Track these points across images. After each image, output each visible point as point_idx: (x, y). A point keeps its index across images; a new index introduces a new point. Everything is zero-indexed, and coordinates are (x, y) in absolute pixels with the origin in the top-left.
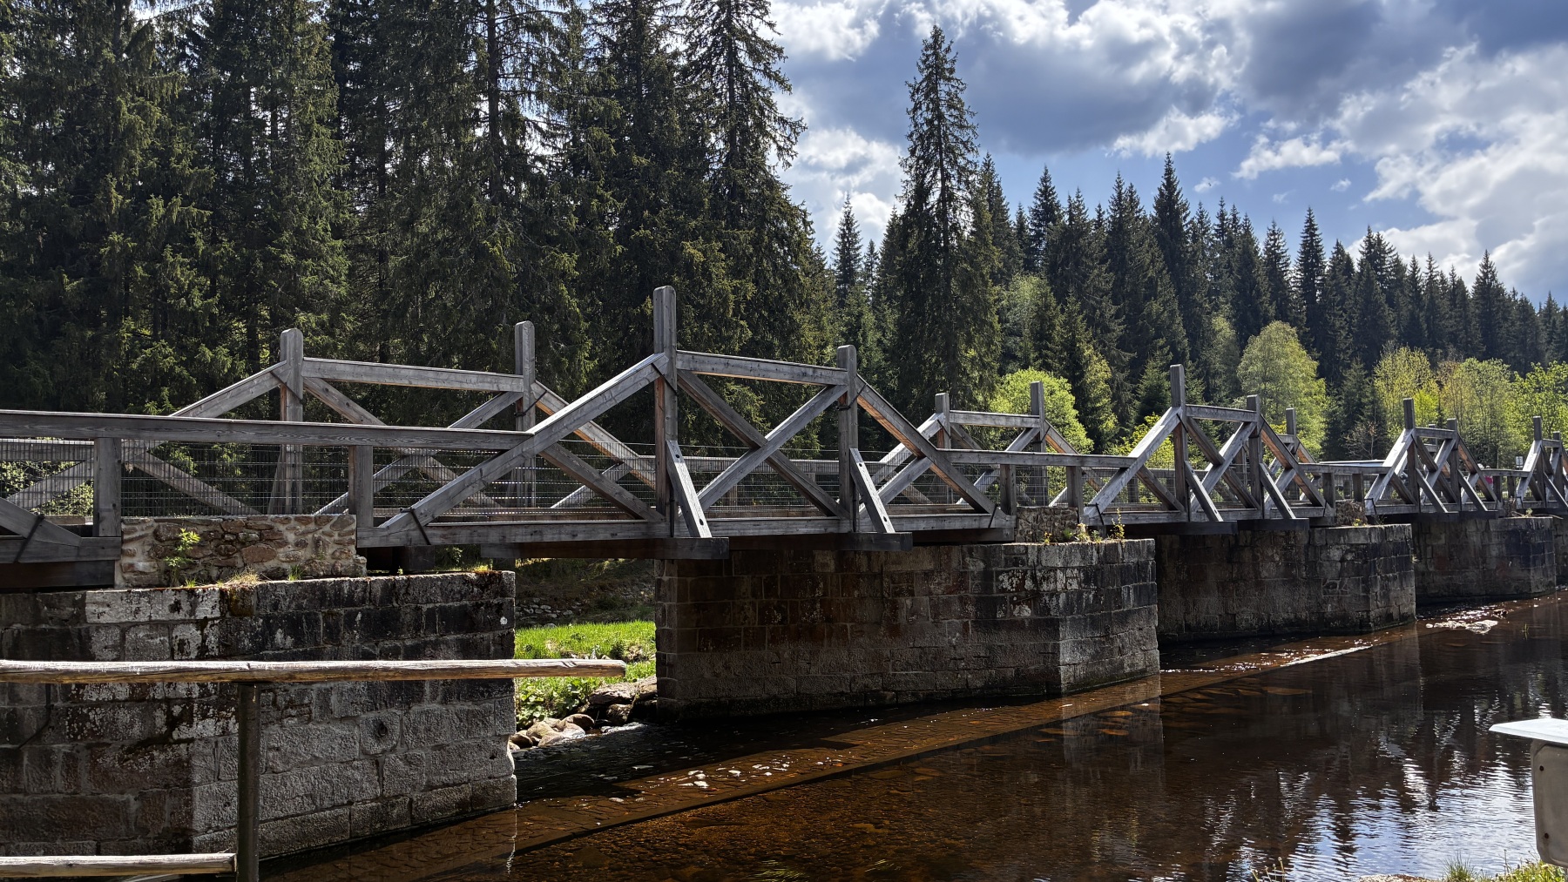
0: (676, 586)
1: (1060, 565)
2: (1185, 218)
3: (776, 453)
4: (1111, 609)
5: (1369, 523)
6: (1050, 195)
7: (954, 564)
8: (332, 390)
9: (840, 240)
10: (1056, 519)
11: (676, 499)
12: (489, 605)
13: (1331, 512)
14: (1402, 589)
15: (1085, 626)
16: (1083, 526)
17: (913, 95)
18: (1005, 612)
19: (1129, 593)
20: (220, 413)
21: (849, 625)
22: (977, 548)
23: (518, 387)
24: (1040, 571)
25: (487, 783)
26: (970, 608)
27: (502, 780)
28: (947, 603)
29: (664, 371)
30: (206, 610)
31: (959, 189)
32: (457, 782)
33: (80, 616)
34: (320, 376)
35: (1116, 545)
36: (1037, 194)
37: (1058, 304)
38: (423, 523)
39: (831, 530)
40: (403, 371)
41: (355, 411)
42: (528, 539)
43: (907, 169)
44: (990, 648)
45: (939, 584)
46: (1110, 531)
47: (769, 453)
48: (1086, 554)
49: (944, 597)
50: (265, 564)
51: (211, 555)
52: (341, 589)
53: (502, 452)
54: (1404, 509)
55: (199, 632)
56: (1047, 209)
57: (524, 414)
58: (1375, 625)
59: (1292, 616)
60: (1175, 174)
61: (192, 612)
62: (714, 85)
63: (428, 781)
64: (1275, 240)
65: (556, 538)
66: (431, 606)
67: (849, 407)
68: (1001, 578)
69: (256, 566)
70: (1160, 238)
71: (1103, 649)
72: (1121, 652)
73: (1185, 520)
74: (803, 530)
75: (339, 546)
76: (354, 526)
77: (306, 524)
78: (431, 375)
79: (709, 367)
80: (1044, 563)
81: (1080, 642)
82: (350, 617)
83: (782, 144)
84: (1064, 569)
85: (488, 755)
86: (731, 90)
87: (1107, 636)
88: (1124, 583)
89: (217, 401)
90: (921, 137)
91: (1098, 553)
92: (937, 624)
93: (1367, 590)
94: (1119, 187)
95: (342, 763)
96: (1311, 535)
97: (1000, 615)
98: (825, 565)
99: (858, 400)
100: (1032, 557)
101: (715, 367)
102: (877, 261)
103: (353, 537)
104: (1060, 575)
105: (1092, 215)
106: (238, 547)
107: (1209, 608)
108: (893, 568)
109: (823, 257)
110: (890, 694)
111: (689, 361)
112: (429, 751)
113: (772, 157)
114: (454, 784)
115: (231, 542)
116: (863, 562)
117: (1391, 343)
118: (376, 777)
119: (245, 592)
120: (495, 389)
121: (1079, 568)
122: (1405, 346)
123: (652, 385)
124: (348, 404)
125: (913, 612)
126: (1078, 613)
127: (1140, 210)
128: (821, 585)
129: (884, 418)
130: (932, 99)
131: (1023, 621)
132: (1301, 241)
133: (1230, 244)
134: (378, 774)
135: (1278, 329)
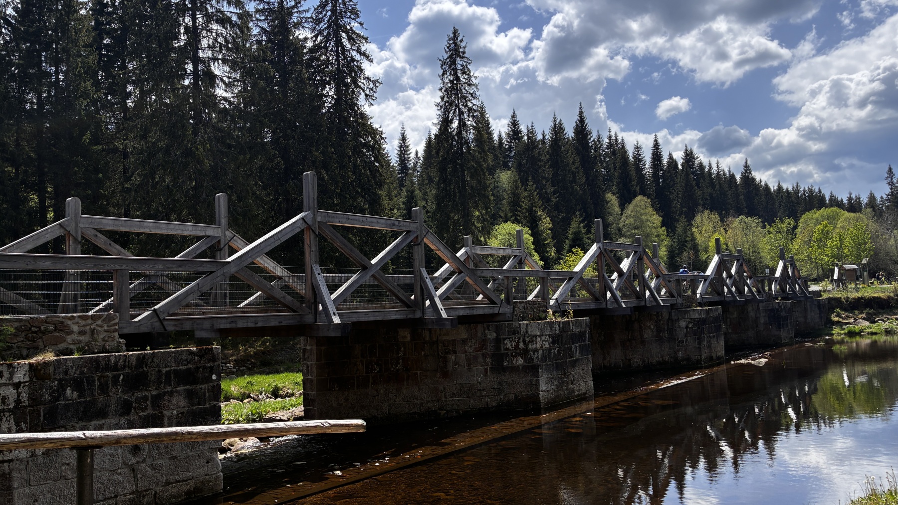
0: (315, 352)
1: (539, 334)
2: (590, 139)
3: (377, 272)
4: (567, 359)
5: (699, 306)
6: (516, 125)
7: (479, 335)
8: (100, 235)
9: (399, 149)
10: (535, 308)
11: (318, 300)
12: (205, 368)
13: (680, 301)
14: (718, 342)
15: (553, 369)
16: (551, 311)
17: (442, 66)
18: (508, 362)
19: (576, 349)
20: (26, 250)
21: (419, 372)
22: (492, 325)
23: (218, 233)
24: (528, 337)
25: (204, 479)
26: (489, 360)
27: (214, 476)
28: (475, 357)
29: (310, 222)
30: (20, 376)
31: (469, 120)
32: (185, 479)
34: (92, 227)
35: (568, 321)
36: (509, 124)
37: (522, 186)
38: (162, 317)
39: (409, 316)
40: (146, 224)
41: (115, 248)
42: (228, 326)
43: (439, 108)
44: (500, 383)
45: (471, 346)
46: (564, 313)
47: (373, 271)
48: (552, 327)
49: (474, 354)
50: (59, 346)
51: (22, 341)
52: (109, 361)
53: (211, 272)
54: (716, 298)
55: (15, 391)
56: (515, 133)
57: (221, 250)
58: (705, 363)
59: (661, 359)
60: (584, 115)
61: (11, 378)
62: (328, 58)
63: (167, 480)
64: (638, 151)
65: (245, 325)
66: (168, 369)
67: (419, 244)
68: (506, 342)
69: (53, 347)
70: (577, 149)
71: (563, 382)
72: (573, 383)
73: (604, 307)
74: (393, 317)
75: (107, 333)
76: (117, 321)
77: (85, 320)
78: (163, 226)
79: (337, 220)
80: (530, 333)
81: (551, 378)
82: (116, 378)
83: (368, 93)
84: (541, 336)
85: (205, 461)
86: (338, 60)
87: (565, 374)
88: (573, 344)
89: (24, 242)
90: (446, 90)
91: (559, 326)
92: (469, 370)
93: (700, 344)
94: (555, 121)
95: (111, 471)
96: (670, 313)
97: (505, 364)
98: (405, 337)
99: (425, 240)
100: (523, 330)
101: (341, 220)
102: (420, 161)
103: (117, 327)
104: (539, 339)
105: (539, 137)
106: (40, 335)
107: (616, 356)
108: (444, 338)
109: (390, 158)
110: (443, 412)
111: (325, 217)
112: (167, 460)
113: (361, 100)
114: (183, 481)
115: (35, 332)
116: (426, 334)
117: (700, 207)
118: (133, 479)
119: (46, 364)
120: (204, 234)
121: (549, 335)
122: (707, 209)
123: (302, 231)
124: (110, 244)
125: (456, 363)
126: (549, 361)
127: (566, 134)
128: (403, 349)
129: (439, 250)
130: (453, 69)
131: (518, 367)
132: (651, 152)
133: (614, 153)
134: (134, 477)
135: (641, 200)
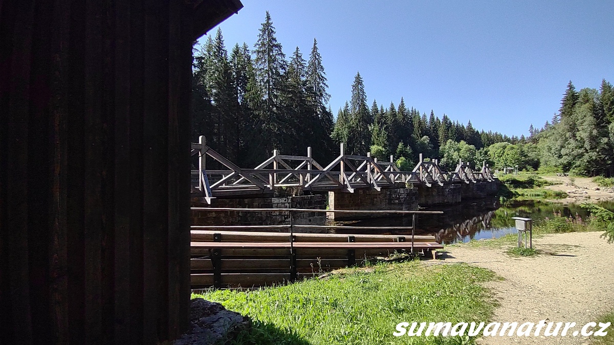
0: (334, 196)
4: (411, 201)
5: (453, 184)
6: (376, 106)
7: (384, 193)
8: (282, 161)
17: (353, 88)
23: (309, 159)
24: (400, 194)
26: (387, 201)
28: (383, 200)
29: (343, 159)
33: (271, 202)
34: (280, 158)
35: (412, 189)
38: (311, 186)
40: (292, 157)
42: (325, 189)
44: (390, 208)
45: (381, 196)
52: (305, 198)
55: (289, 204)
56: (376, 109)
61: (288, 201)
64: (425, 117)
65: (328, 188)
66: (316, 200)
67: (370, 164)
68: (393, 195)
72: (412, 209)
79: (349, 158)
81: (406, 207)
82: (306, 202)
83: (326, 99)
87: (410, 206)
88: (413, 196)
91: (409, 190)
92: (381, 203)
97: (392, 202)
100: (398, 191)
104: (403, 195)
105: (385, 111)
113: (323, 101)
121: (406, 193)
124: (284, 163)
125: (377, 201)
126: (406, 202)
128: (360, 196)
130: (357, 89)
131: (396, 203)
132: (430, 117)
